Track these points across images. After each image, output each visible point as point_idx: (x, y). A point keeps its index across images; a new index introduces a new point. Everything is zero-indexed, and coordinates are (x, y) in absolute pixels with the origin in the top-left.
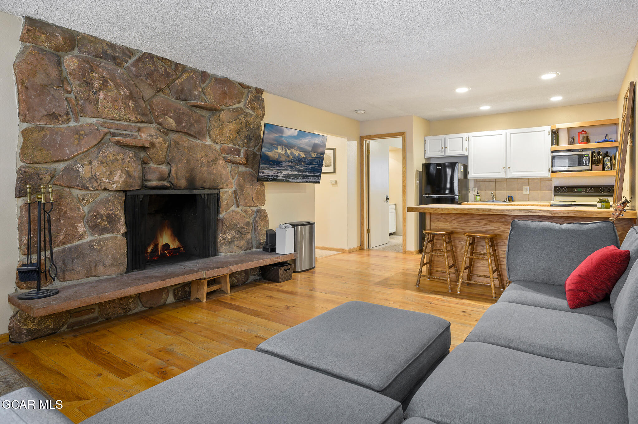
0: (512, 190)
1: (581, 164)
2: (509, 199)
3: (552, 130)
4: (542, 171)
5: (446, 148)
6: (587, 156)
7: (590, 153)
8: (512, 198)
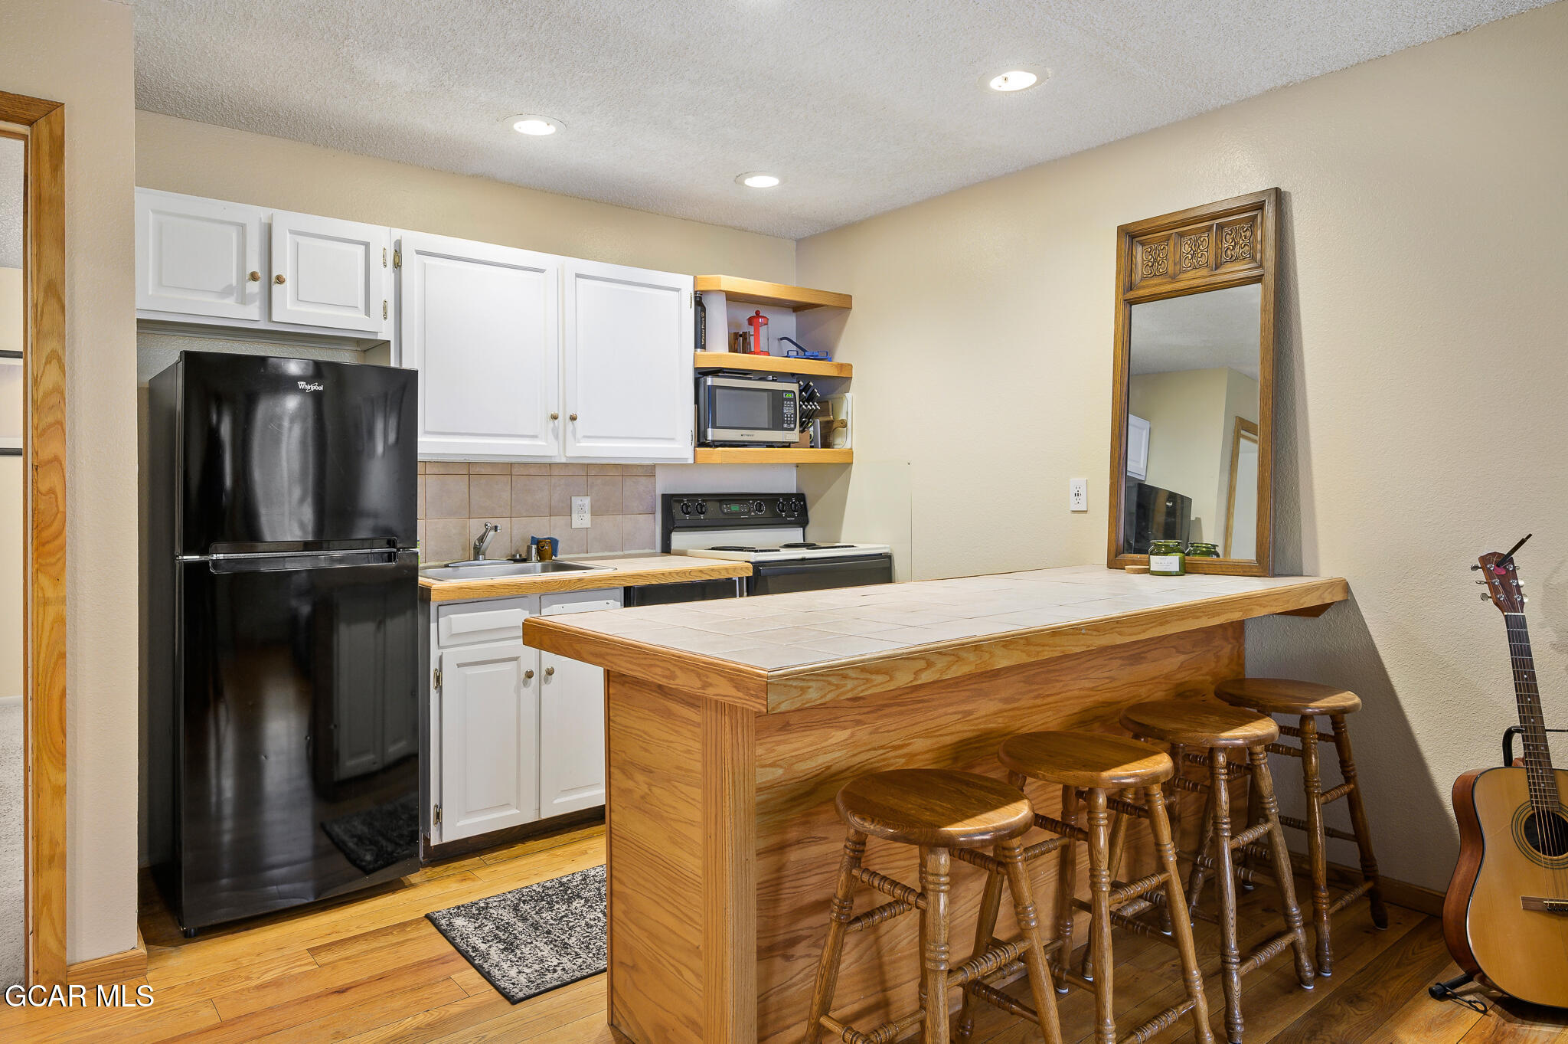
0: (532, 513)
1: (777, 424)
2: (539, 552)
3: (696, 293)
4: (673, 439)
5: (280, 280)
6: (791, 399)
7: (795, 388)
8: (553, 544)
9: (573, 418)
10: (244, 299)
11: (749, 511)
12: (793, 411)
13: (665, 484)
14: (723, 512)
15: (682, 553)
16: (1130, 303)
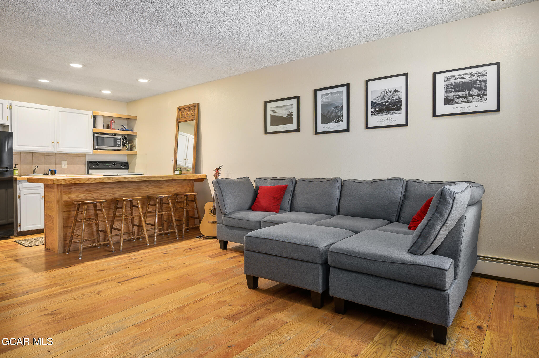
0: (51, 164)
1: (116, 145)
2: (51, 173)
3: (93, 115)
4: (86, 148)
6: (119, 140)
7: (121, 137)
8: (55, 171)
9: (58, 143)
11: (112, 165)
12: (120, 142)
13: (88, 159)
14: (104, 165)
15: (91, 174)
16: (179, 122)
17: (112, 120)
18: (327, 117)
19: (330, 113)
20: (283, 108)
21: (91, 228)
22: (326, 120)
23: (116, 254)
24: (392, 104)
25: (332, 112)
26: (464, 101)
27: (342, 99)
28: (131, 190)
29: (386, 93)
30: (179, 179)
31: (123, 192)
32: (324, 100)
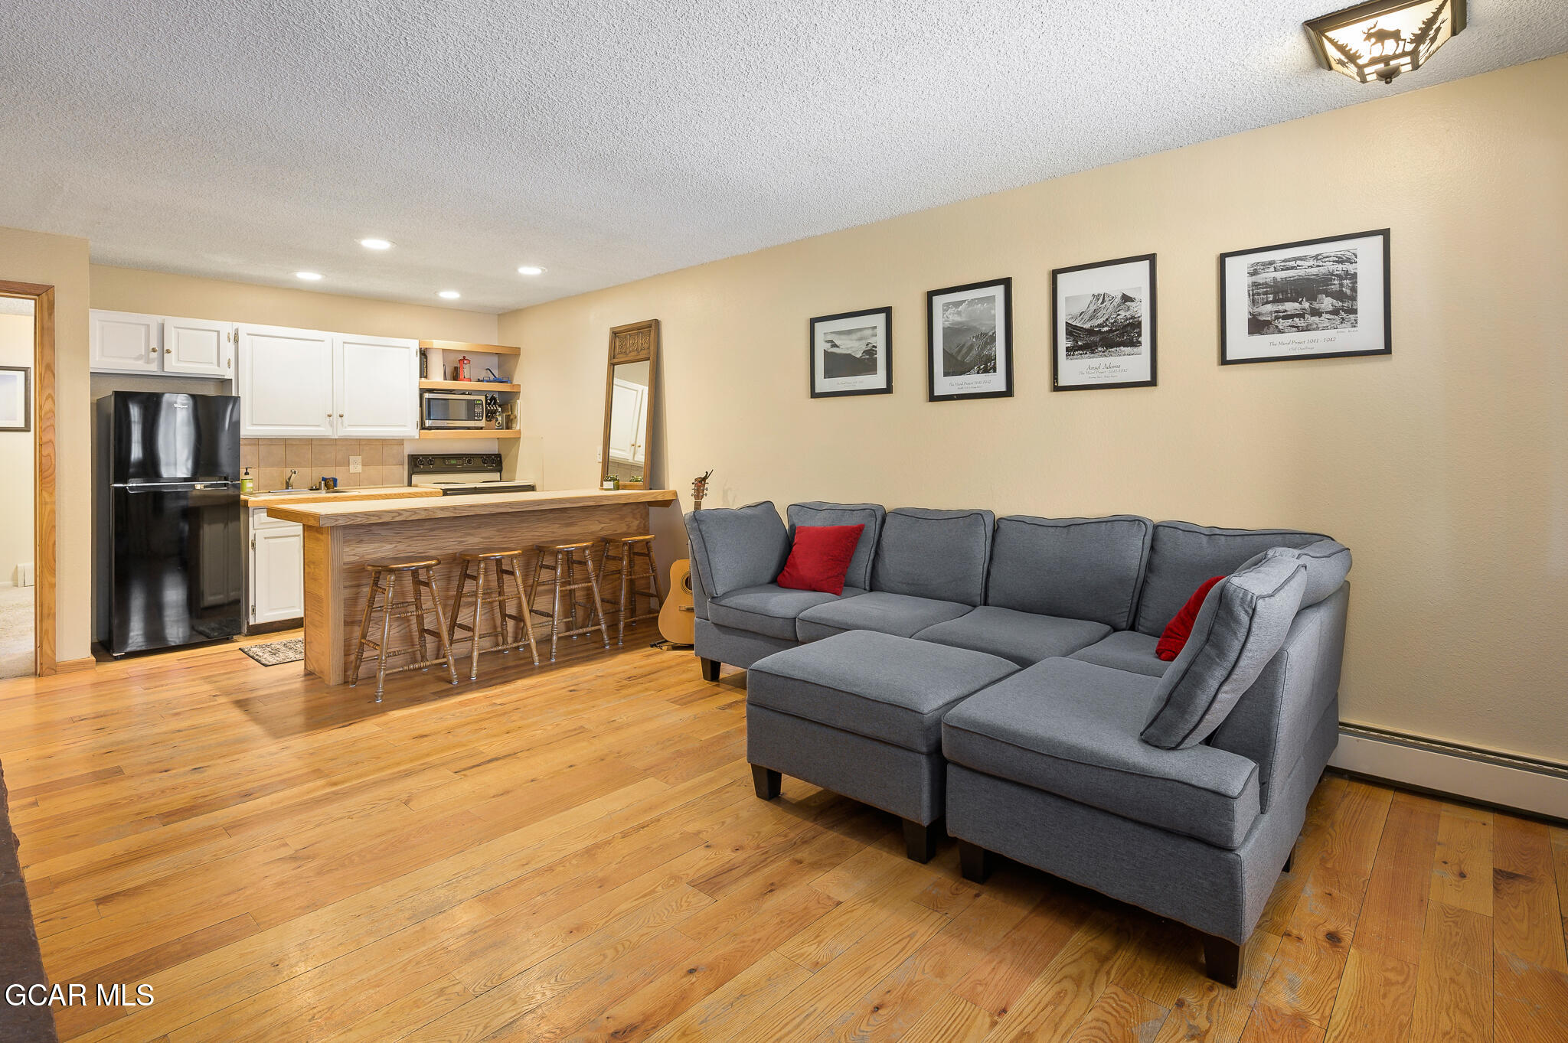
0: (325, 464)
1: (471, 416)
2: (326, 485)
3: (420, 349)
4: (405, 426)
5: (168, 351)
6: (479, 404)
7: (483, 398)
8: (335, 480)
9: (341, 416)
10: (148, 361)
11: (463, 464)
12: (481, 410)
13: (409, 449)
14: (446, 463)
15: (416, 486)
16: (614, 365)
17: (464, 357)
18: (957, 359)
19: (964, 350)
20: (855, 336)
21: (406, 624)
22: (955, 367)
23: (460, 691)
24: (1115, 331)
25: (971, 348)
26: (1297, 327)
27: (995, 316)
28: (498, 531)
29: (1102, 303)
30: (610, 503)
31: (482, 538)
32: (950, 316)
